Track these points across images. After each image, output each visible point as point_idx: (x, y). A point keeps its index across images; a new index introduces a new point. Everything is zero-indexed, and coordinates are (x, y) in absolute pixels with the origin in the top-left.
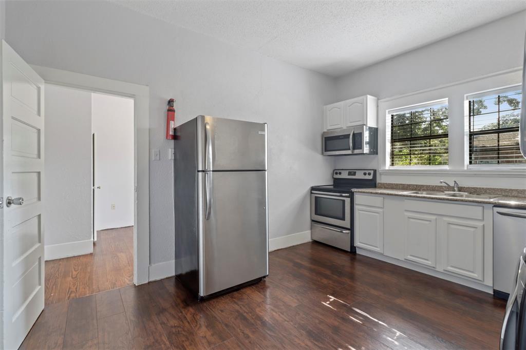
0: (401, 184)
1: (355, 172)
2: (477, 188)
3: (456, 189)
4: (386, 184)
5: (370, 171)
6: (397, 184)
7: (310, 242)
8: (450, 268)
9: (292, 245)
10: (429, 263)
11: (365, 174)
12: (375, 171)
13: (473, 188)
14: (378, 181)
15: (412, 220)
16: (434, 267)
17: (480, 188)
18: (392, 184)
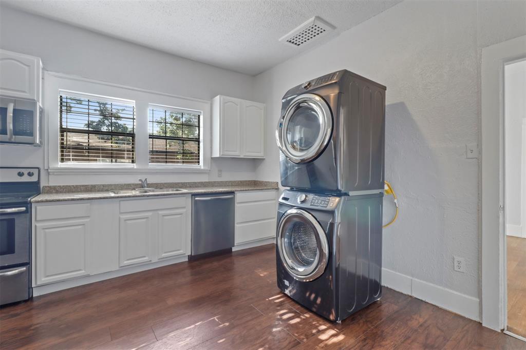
0: (83, 186)
2: (158, 184)
4: (60, 186)
5: (31, 171)
6: (77, 186)
8: (164, 255)
10: (146, 259)
11: (21, 174)
12: (40, 170)
13: (155, 184)
14: (43, 184)
15: (129, 222)
16: (150, 261)
18: (69, 186)
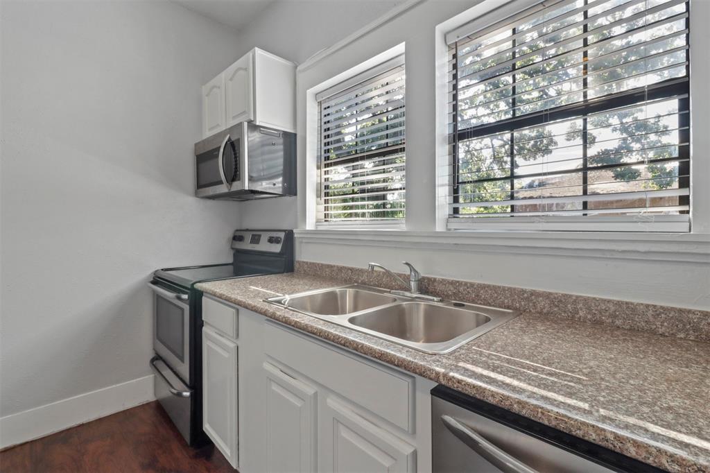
1: (260, 236)
3: (413, 284)
5: (276, 234)
7: (148, 404)
9: (121, 409)
11: (272, 240)
12: (290, 235)
14: (297, 256)
17: (466, 284)
